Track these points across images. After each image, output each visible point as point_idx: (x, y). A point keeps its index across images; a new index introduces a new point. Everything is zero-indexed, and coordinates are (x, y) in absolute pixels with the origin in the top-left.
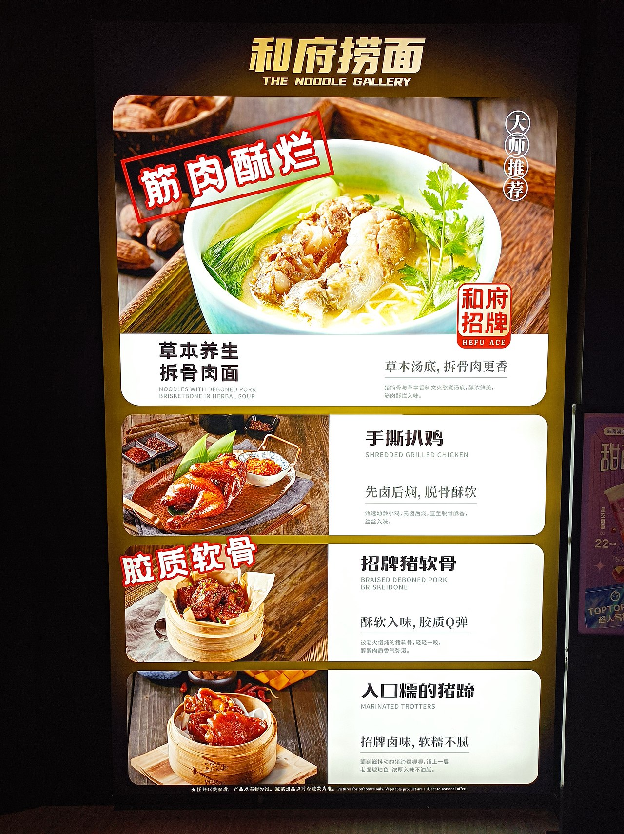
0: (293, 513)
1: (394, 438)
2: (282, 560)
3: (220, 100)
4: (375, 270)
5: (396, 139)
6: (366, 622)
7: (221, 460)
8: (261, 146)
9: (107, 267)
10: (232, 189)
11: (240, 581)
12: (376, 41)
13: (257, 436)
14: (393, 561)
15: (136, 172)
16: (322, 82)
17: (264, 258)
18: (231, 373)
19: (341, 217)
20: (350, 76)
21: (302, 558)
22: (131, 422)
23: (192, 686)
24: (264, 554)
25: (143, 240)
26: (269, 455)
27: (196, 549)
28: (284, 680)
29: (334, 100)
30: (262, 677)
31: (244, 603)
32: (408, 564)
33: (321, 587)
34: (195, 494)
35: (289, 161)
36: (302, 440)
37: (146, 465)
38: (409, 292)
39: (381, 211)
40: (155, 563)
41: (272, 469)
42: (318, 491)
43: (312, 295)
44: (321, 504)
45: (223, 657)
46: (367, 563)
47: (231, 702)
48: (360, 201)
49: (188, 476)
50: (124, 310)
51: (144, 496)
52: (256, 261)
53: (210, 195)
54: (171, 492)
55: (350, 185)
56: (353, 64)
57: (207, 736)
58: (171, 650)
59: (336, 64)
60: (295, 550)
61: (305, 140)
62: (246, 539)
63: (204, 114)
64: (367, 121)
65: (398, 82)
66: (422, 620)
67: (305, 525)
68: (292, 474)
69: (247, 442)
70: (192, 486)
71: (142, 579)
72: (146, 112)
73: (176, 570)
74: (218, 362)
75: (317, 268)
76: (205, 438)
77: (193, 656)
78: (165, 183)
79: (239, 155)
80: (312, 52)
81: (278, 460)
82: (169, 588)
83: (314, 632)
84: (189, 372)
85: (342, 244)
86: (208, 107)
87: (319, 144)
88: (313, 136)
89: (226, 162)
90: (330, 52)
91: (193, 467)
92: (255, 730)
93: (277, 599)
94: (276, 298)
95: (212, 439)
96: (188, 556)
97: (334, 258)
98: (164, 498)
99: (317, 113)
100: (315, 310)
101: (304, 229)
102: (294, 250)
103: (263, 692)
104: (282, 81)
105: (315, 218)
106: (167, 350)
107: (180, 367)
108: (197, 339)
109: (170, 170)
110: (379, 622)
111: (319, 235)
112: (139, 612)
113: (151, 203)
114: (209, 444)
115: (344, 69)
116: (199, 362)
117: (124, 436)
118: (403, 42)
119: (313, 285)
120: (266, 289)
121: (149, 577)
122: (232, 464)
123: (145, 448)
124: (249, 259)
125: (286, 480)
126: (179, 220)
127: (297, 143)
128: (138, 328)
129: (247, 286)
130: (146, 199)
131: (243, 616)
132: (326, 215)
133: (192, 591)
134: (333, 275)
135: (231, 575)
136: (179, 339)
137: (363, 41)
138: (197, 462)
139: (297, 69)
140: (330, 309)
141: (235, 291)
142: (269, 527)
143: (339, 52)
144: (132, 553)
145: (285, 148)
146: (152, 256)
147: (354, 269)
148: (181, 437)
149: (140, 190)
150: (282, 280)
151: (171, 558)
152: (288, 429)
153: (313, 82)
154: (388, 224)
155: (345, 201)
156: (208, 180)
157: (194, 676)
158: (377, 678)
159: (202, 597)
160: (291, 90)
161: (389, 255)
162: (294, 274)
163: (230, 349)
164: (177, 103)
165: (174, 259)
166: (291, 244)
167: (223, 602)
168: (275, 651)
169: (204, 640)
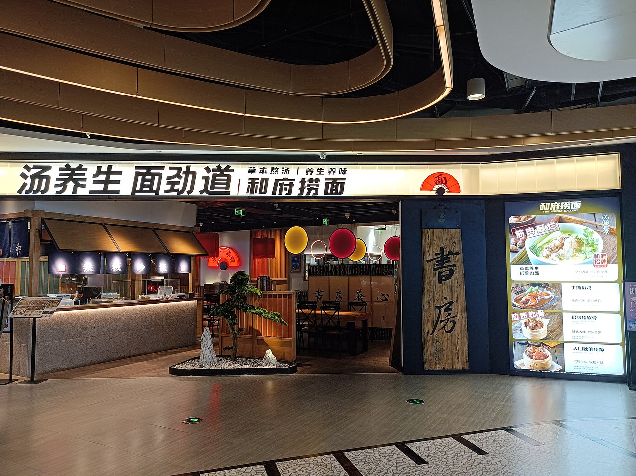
0: (553, 305)
1: (578, 288)
2: (551, 316)
3: (533, 216)
4: (572, 250)
5: (575, 222)
6: (574, 331)
7: (535, 292)
8: (543, 225)
9: (508, 251)
10: (536, 234)
11: (541, 321)
12: (570, 203)
13: (544, 287)
14: (580, 317)
15: (514, 231)
16: (557, 211)
17: (544, 248)
18: (537, 273)
19: (563, 239)
20: (563, 210)
21: (556, 316)
22: (513, 284)
23: (529, 345)
24: (546, 314)
25: (516, 245)
26: (547, 291)
27: (529, 313)
28: (552, 345)
29: (560, 215)
30: (547, 344)
31: (542, 326)
32: (584, 318)
33: (561, 323)
34: (529, 300)
35: (550, 228)
36: (555, 289)
37: (517, 293)
38: (580, 255)
39: (573, 237)
40: (520, 316)
41: (548, 295)
42: (560, 300)
43: (556, 256)
44: (560, 303)
45: (537, 339)
46: (573, 317)
47: (539, 349)
48: (567, 235)
49: (527, 296)
50: (511, 261)
51: (517, 301)
52: (542, 249)
53: (531, 235)
54: (523, 300)
55: (564, 232)
56: (564, 207)
57: (533, 357)
58: (524, 336)
59: (560, 208)
60: (554, 314)
61: (553, 223)
62: (542, 311)
63: (529, 219)
64: (568, 219)
65: (575, 211)
66: (588, 332)
67: (557, 308)
68: (553, 296)
69: (541, 288)
70: (528, 299)
71: (516, 319)
72: (517, 219)
73: (525, 317)
74: (534, 270)
75: (557, 250)
76: (531, 287)
77: (530, 338)
78: (521, 233)
79: (537, 227)
80: (554, 206)
81: (549, 293)
82: (523, 322)
83: (560, 333)
84: (527, 273)
85: (563, 245)
86: (530, 218)
87: (556, 224)
88: (556, 222)
89: (535, 229)
90: (559, 205)
91: (528, 294)
92: (546, 357)
93: (550, 325)
94: (547, 257)
95: (533, 288)
96: (528, 314)
97: (561, 248)
98: (521, 301)
99: (556, 218)
100: (557, 259)
101: (554, 242)
102: (551, 246)
103: (547, 347)
104: (548, 212)
105: (556, 239)
106: (522, 268)
107: (524, 272)
108: (529, 266)
109: (522, 230)
110: (577, 332)
111: (558, 243)
112: (516, 327)
113: (518, 238)
114: (532, 289)
115: (562, 209)
116: (529, 271)
117: (512, 287)
118: (576, 203)
119: (557, 254)
120: (545, 255)
121: (518, 319)
122: (538, 294)
123: (516, 290)
124: (540, 249)
125: (551, 297)
126: (524, 241)
127: (551, 224)
128: (514, 264)
129: (540, 254)
130: (516, 236)
131: (541, 329)
132: (559, 239)
133: (528, 323)
134: (561, 251)
135: (538, 319)
136: (524, 266)
137: (566, 203)
138: (529, 293)
139: (551, 209)
140: (561, 259)
141: (538, 256)
142: (547, 308)
143: (561, 205)
144: (513, 313)
145: (548, 225)
146: (518, 248)
147: (566, 250)
148: (525, 287)
149: (515, 235)
150: (549, 253)
151: (523, 315)
152: (551, 286)
153: (555, 211)
154: (575, 240)
155: (564, 236)
156: (530, 232)
157: (530, 342)
158: (577, 345)
159: (531, 324)
160: (550, 213)
161: (575, 247)
162: (552, 251)
163: (536, 268)
164: (523, 217)
165: (523, 249)
166: (551, 245)
167: (536, 325)
168: (550, 338)
169: (532, 334)
